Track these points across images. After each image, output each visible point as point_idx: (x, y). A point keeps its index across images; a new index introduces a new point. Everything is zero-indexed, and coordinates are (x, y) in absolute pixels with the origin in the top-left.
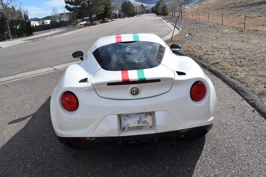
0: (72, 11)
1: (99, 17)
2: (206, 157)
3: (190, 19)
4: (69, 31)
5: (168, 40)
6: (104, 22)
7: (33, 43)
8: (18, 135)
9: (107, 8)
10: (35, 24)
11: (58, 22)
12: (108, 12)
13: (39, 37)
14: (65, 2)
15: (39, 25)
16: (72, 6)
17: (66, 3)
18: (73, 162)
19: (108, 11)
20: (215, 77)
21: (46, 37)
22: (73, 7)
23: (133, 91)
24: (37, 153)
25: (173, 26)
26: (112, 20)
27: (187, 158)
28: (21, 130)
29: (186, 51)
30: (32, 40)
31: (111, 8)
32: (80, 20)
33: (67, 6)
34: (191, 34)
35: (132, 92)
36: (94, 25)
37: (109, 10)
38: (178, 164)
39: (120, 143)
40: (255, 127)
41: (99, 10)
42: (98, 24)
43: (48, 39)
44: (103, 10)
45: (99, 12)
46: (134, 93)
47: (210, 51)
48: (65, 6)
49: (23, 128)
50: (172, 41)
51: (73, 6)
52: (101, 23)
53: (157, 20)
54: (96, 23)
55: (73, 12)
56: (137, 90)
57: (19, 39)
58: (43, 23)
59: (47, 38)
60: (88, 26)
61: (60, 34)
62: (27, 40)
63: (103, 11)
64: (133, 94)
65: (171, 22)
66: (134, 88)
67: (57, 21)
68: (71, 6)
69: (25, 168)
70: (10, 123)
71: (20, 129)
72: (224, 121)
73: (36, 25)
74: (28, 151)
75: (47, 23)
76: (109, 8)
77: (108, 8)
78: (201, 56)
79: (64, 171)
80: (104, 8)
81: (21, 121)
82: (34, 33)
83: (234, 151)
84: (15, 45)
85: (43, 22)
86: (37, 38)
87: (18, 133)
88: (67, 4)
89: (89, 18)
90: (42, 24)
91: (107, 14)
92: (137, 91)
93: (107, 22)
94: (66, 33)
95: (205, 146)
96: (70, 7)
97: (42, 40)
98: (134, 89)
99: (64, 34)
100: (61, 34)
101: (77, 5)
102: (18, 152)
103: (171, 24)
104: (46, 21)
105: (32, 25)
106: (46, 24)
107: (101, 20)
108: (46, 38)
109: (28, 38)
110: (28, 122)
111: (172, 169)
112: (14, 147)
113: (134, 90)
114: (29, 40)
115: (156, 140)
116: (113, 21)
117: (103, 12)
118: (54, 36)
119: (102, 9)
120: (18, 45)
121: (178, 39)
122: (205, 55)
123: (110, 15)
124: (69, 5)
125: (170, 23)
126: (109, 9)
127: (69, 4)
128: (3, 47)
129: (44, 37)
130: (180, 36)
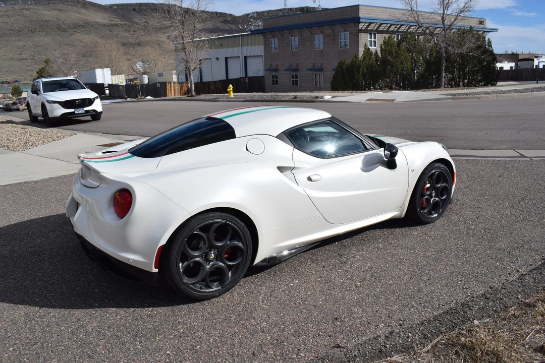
7: (452, 101)
30: (456, 96)
59: (488, 95)
84: (417, 101)
97: (473, 98)
99: (536, 94)
108: (484, 96)
120: (421, 100)
128: (398, 100)
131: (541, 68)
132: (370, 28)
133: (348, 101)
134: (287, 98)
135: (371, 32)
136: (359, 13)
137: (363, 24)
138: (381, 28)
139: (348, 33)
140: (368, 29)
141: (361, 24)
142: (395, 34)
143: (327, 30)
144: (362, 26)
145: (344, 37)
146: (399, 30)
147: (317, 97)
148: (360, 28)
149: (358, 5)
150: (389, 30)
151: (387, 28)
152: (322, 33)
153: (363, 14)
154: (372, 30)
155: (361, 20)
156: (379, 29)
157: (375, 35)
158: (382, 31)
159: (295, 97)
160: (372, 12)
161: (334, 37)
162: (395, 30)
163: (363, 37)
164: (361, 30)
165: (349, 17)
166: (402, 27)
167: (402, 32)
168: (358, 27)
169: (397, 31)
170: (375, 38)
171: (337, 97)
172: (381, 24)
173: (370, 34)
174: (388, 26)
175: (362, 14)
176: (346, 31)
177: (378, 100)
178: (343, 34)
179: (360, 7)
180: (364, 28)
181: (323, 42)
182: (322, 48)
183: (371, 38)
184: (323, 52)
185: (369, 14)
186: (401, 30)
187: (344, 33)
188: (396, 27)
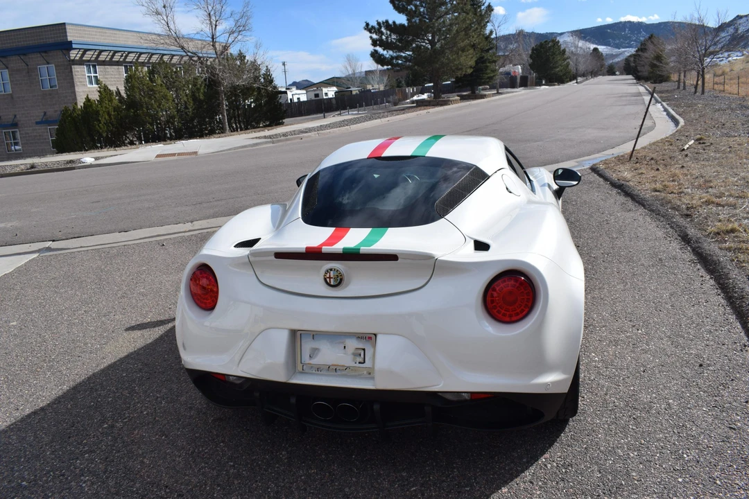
0: (388, 66)
1: (460, 84)
2: (531, 482)
3: (730, 94)
4: (370, 119)
5: (622, 156)
6: (474, 96)
7: (272, 145)
8: (132, 356)
9: (486, 57)
10: (297, 96)
11: (354, 93)
12: (486, 70)
13: (291, 132)
14: (370, 42)
15: (306, 99)
16: (387, 54)
17: (373, 45)
18: (211, 432)
19: (487, 67)
20: (703, 272)
21: (306, 132)
22: (391, 56)
23: (330, 278)
24: (149, 401)
25: (665, 113)
26: (498, 93)
27: (480, 475)
28: (145, 346)
29: (659, 191)
30: (271, 138)
31: (495, 59)
32: (413, 90)
33: (376, 51)
34: (701, 142)
35: (328, 280)
36: (442, 105)
37: (488, 64)
38: (445, 484)
39: (293, 400)
40: (734, 429)
41: (460, 64)
42: (456, 102)
43: (310, 136)
44: (472, 63)
45: (458, 69)
46: (332, 283)
47: (730, 196)
48: (370, 53)
49: (150, 344)
50: (634, 158)
51: (391, 52)
52: (463, 98)
53: (626, 96)
54: (449, 101)
55: (390, 67)
56: (337, 276)
57: (244, 135)
58: (317, 95)
59: (310, 134)
60: (426, 106)
61: (344, 126)
62: (259, 138)
63: (471, 67)
64: (329, 284)
65: (664, 104)
66: (331, 270)
67: (351, 91)
68: (385, 52)
69: (112, 426)
70: (127, 329)
71: (143, 345)
72: (645, 397)
73: (298, 99)
74: (136, 393)
75: (326, 94)
76: (490, 58)
77: (488, 59)
78: (692, 207)
79: (183, 448)
80: (475, 59)
81: (154, 327)
82: (285, 121)
83: (622, 484)
84: (230, 149)
85: (316, 92)
86: (285, 135)
87: (135, 351)
88: (375, 48)
89: (432, 84)
90: (313, 98)
91: (483, 74)
92: (339, 279)
93: (483, 97)
94: (359, 125)
95: (547, 455)
96: (382, 55)
97: (295, 138)
98: (332, 272)
99: (354, 127)
100: (347, 127)
101: (401, 51)
102: (114, 392)
103: (663, 107)
104: (325, 90)
105: (291, 100)
106: (325, 97)
107: (465, 92)
108: (306, 134)
109: (267, 132)
110: (166, 332)
111: (423, 495)
112: (112, 379)
113: (332, 276)
114: (265, 137)
115: (376, 407)
116: (501, 93)
117: (470, 71)
118: (328, 131)
119: (468, 61)
120: (235, 148)
121: (654, 156)
122: (709, 205)
123: (491, 78)
124: (379, 49)
125: (662, 105)
126: (489, 62)
127: (380, 46)
128: (201, 151)
129: (302, 132)
130: (667, 144)
131: (304, 102)
132: (86, 57)
133: (130, 161)
134: (18, 170)
135: (87, 63)
136: (66, 36)
137: (75, 52)
138: (102, 58)
139: (52, 66)
140: (84, 58)
141: (71, 52)
142: (122, 65)
143: (15, 62)
144: (74, 55)
145: (47, 72)
146: (127, 60)
147: (71, 162)
148: (72, 58)
149: (64, 24)
150: (114, 60)
151: (109, 57)
152: (7, 68)
153: (73, 36)
154: (89, 61)
155: (74, 46)
156: (99, 59)
157: (94, 66)
158: (104, 61)
159: (33, 167)
160: (85, 34)
161: (28, 72)
162: (121, 60)
163: (78, 71)
164: (73, 60)
165: (51, 41)
166: (130, 55)
167: (131, 62)
168: (69, 57)
169: (124, 61)
170: (95, 72)
171: (106, 157)
172: (101, 51)
173: (88, 66)
174: (111, 54)
175: (71, 36)
176: (48, 63)
177: (174, 155)
178: (44, 68)
179: (67, 27)
180: (77, 58)
181: (11, 81)
182: (9, 91)
183: (90, 72)
184: (12, 98)
185: (82, 37)
186: (129, 59)
187: (46, 66)
188: (122, 56)
